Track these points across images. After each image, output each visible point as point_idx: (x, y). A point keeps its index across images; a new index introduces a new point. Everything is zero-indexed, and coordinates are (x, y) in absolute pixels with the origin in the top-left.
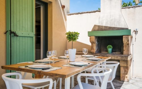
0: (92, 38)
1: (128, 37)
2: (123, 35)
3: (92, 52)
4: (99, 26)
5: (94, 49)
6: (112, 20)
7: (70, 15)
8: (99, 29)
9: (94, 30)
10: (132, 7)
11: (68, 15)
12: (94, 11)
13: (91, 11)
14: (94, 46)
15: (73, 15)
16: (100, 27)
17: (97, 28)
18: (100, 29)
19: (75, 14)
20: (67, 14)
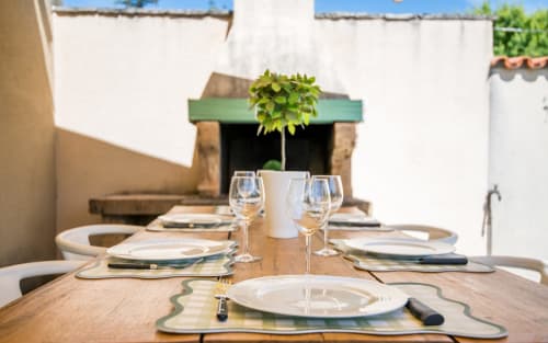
0: (207, 130)
1: (354, 129)
2: (334, 122)
3: (204, 192)
4: (233, 80)
5: (210, 179)
6: (285, 58)
7: (73, 14)
8: (235, 89)
9: (211, 93)
10: (347, 18)
11: (61, 14)
12: (195, 12)
13: (180, 11)
14: (210, 166)
15: (88, 18)
16: (238, 82)
17: (224, 87)
18: (239, 91)
19: (101, 14)
20: (54, 8)
